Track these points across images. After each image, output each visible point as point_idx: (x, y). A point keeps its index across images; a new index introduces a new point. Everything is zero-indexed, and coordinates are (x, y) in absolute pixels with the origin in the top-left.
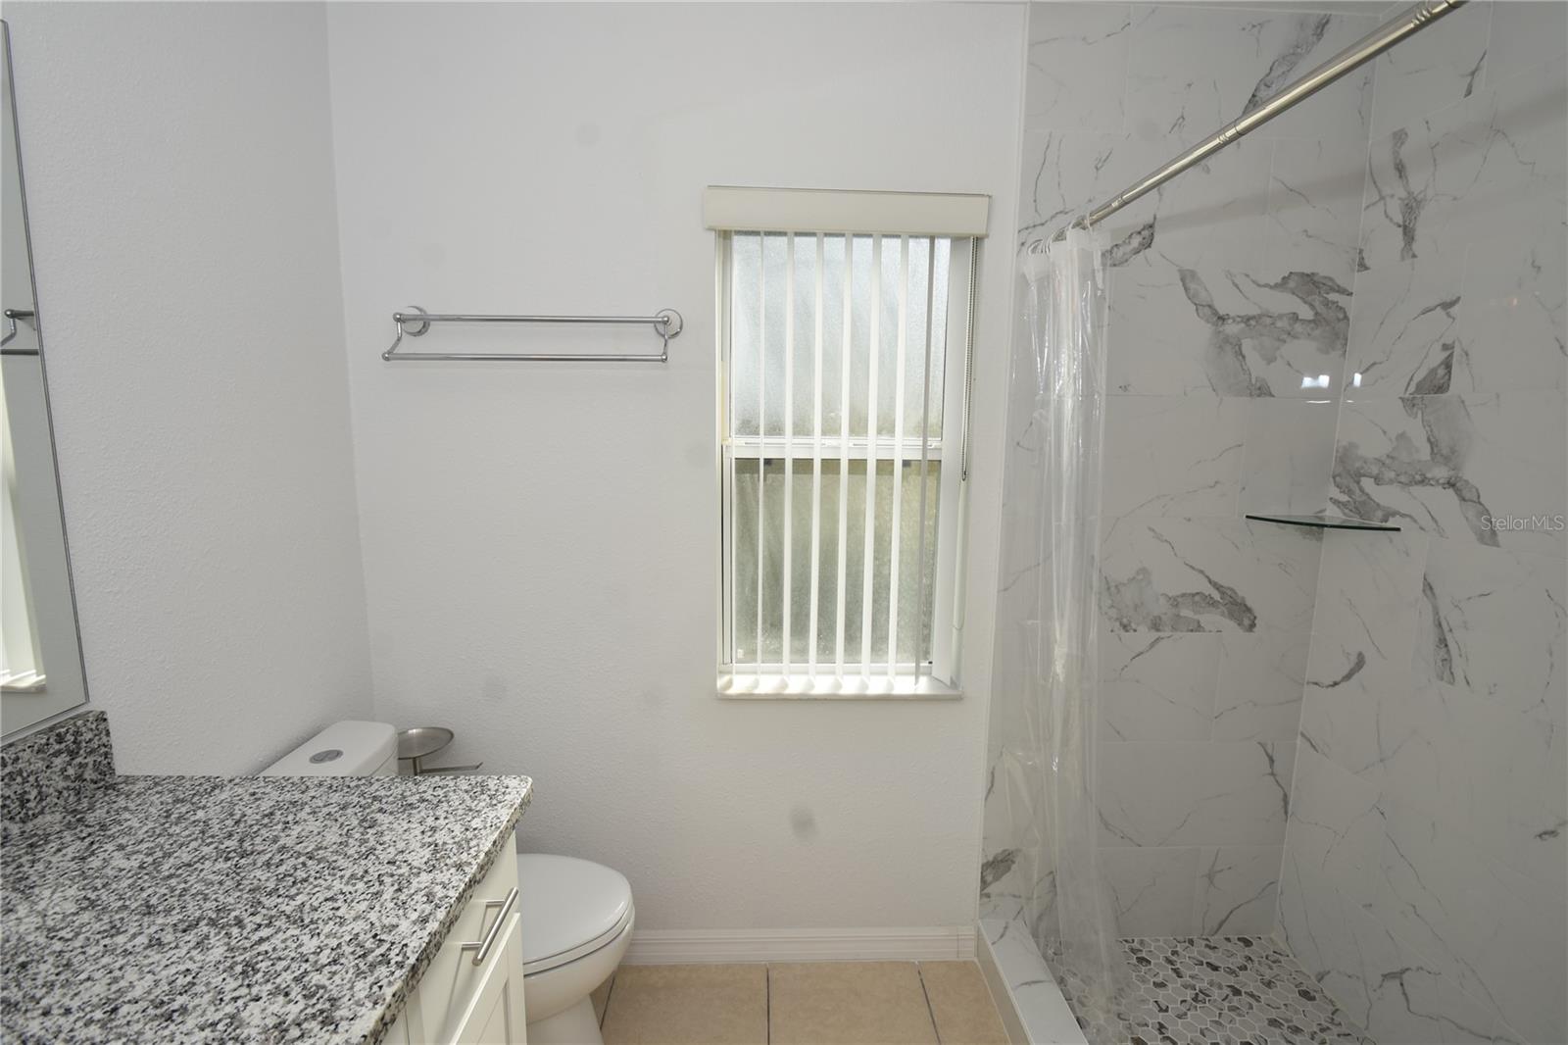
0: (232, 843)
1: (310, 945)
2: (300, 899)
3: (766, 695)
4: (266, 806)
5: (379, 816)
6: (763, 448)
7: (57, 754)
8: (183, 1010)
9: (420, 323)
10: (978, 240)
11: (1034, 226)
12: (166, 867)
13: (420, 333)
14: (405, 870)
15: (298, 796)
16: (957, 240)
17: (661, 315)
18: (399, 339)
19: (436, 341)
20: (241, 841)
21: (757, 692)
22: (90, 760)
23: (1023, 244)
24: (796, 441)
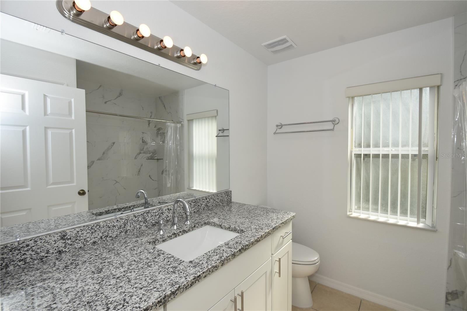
0: (248, 211)
1: (259, 223)
2: (258, 218)
3: (362, 218)
4: (252, 208)
5: (269, 212)
6: (363, 151)
7: (226, 195)
8: (244, 224)
9: (281, 126)
10: (438, 87)
11: (461, 79)
12: (240, 212)
13: (281, 128)
14: (273, 219)
15: (257, 208)
16: (431, 88)
17: (334, 119)
18: (277, 130)
19: (284, 129)
20: (249, 211)
21: (359, 217)
22: (229, 197)
23: (456, 86)
24: (374, 149)
